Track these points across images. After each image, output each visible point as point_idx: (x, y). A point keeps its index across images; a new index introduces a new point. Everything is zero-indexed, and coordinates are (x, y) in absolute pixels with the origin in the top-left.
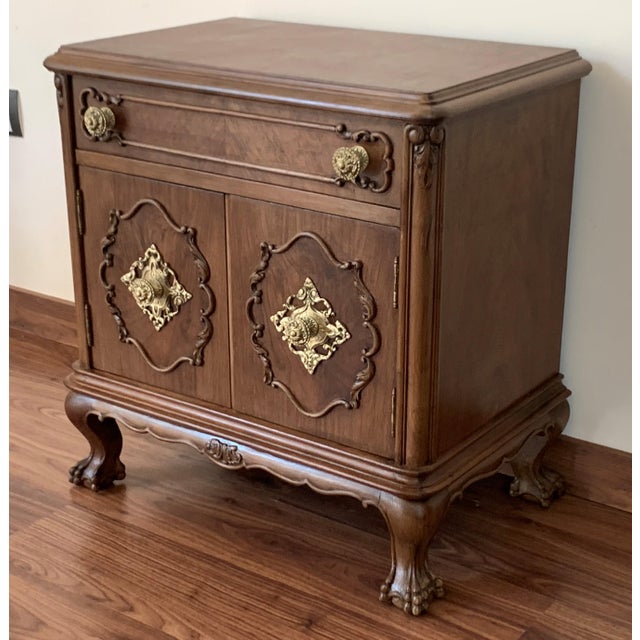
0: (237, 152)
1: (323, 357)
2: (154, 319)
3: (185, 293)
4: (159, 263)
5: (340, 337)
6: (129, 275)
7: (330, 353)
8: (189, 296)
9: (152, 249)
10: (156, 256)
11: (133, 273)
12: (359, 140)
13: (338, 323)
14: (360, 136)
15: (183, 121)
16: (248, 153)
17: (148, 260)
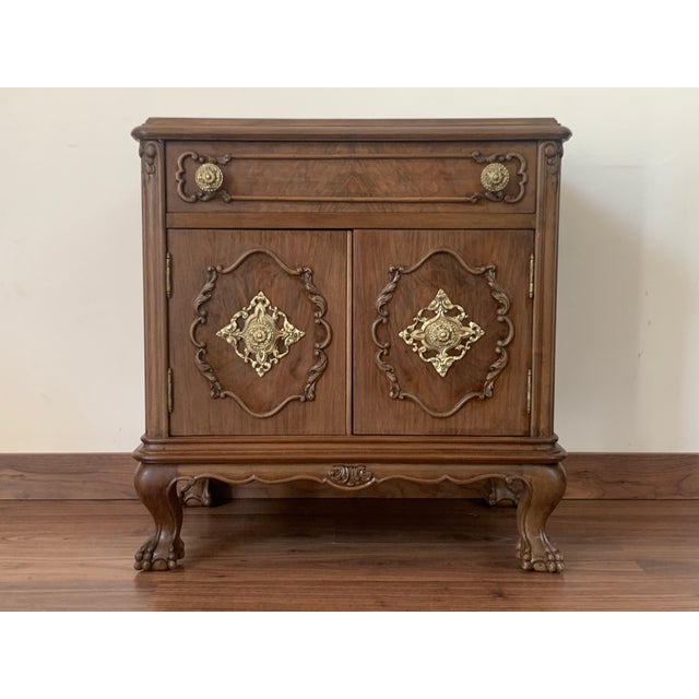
0: (364, 189)
1: (455, 358)
2: (258, 366)
3: (297, 331)
4: (267, 308)
5: (474, 336)
6: (229, 327)
7: (464, 352)
8: (303, 334)
9: (261, 296)
10: (264, 302)
11: (235, 324)
12: (496, 160)
13: (471, 324)
14: (498, 157)
15: (303, 171)
16: (376, 189)
17: (253, 308)
